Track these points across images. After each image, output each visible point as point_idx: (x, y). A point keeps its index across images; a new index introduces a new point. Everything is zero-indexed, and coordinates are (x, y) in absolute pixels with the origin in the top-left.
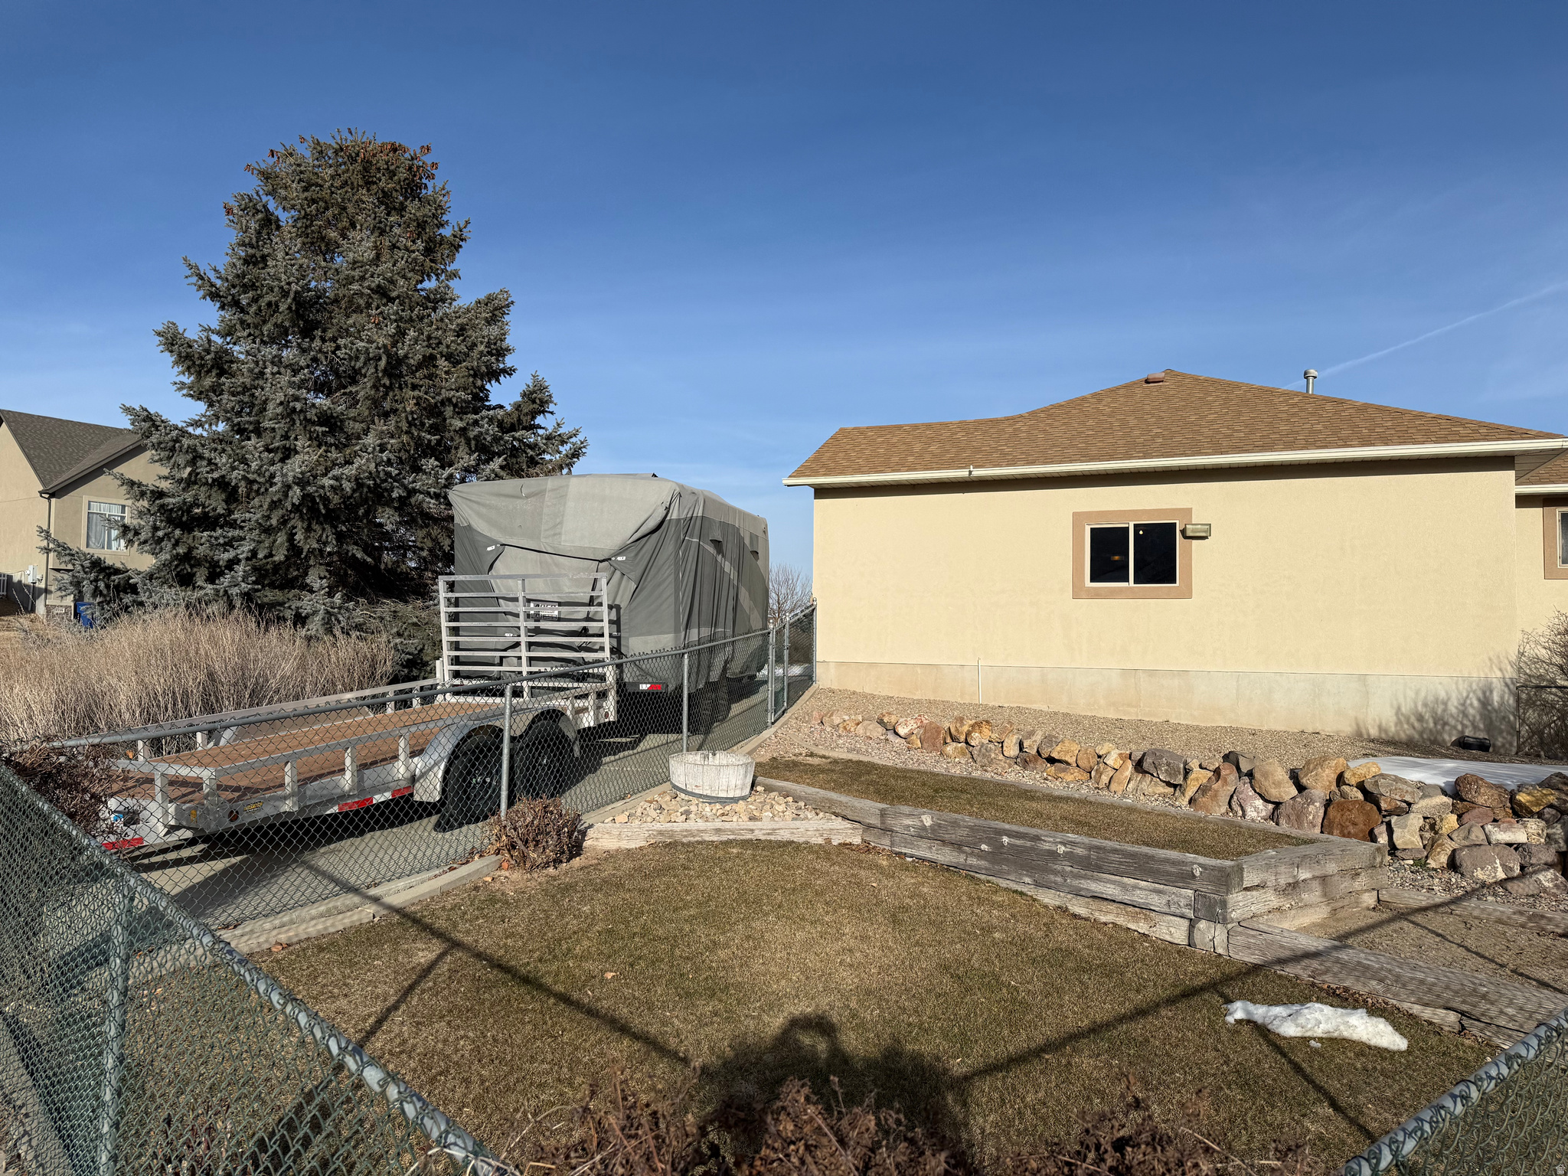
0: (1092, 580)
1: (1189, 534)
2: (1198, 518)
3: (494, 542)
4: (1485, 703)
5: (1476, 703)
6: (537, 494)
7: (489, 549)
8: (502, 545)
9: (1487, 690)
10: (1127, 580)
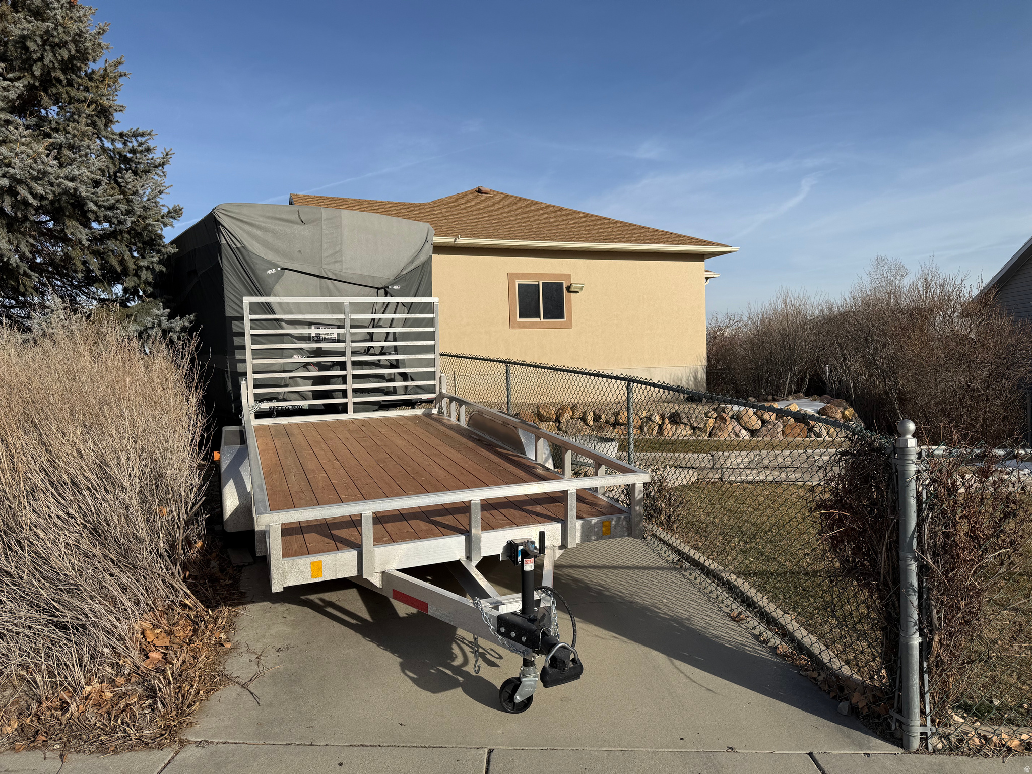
0: (520, 317)
1: (572, 289)
2: (575, 282)
3: (275, 266)
4: (696, 378)
5: (692, 379)
6: (313, 221)
7: (270, 272)
8: (283, 269)
9: (696, 372)
10: (539, 317)
